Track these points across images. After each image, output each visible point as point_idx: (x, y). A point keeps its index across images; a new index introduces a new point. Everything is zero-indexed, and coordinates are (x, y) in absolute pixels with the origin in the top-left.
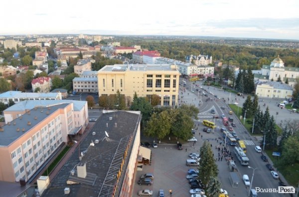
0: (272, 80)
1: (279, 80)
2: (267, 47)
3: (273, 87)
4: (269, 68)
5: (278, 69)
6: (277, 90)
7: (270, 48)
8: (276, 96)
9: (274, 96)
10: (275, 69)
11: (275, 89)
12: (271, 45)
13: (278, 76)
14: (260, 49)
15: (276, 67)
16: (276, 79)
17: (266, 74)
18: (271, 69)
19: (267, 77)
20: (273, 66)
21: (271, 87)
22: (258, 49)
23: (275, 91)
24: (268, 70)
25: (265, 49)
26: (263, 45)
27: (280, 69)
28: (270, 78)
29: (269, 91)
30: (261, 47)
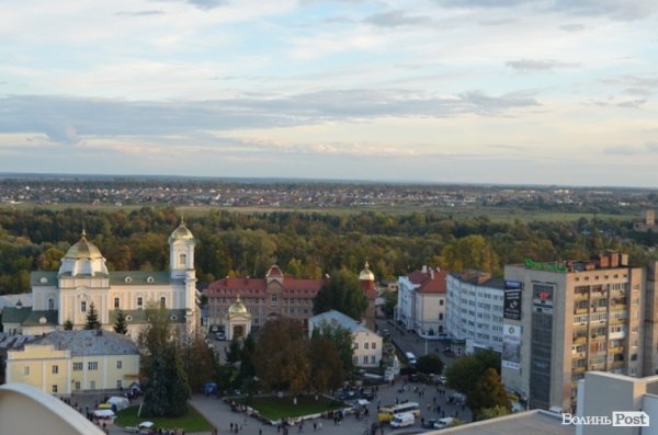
0: (69, 326)
1: (93, 323)
2: (75, 206)
3: (67, 353)
4: (55, 283)
5: (85, 282)
6: (86, 361)
7: (85, 207)
8: (85, 386)
9: (78, 385)
10: (78, 282)
11: (77, 360)
12: (93, 196)
13: (88, 308)
14: (48, 213)
15: (81, 276)
16: (80, 319)
17: (44, 306)
18: (63, 283)
19: (52, 316)
20: (69, 274)
21: (60, 354)
22: (42, 213)
23: (78, 367)
24: (50, 290)
25: (69, 212)
26: (62, 199)
27: (94, 283)
28: (62, 320)
29: (56, 369)
30: (56, 207)
